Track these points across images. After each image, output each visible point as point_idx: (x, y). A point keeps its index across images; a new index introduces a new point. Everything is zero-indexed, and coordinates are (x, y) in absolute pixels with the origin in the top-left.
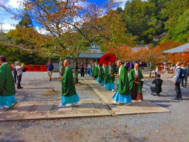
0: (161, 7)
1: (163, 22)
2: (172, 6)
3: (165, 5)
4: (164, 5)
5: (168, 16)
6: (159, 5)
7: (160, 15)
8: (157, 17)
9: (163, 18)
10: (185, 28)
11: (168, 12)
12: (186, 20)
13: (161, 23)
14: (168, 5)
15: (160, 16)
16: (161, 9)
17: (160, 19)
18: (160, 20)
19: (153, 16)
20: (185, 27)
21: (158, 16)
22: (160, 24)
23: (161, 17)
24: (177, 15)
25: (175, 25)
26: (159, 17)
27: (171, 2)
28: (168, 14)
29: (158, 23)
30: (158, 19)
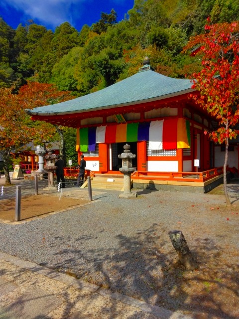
0: (19, 50)
1: (24, 76)
2: (39, 53)
3: (26, 47)
4: (24, 47)
5: (33, 68)
6: (15, 46)
7: (18, 64)
8: (12, 65)
9: (25, 69)
10: (67, 86)
11: (33, 61)
12: (66, 71)
13: (21, 78)
14: (32, 48)
15: (19, 66)
16: (20, 52)
17: (19, 70)
18: (19, 72)
19: (5, 61)
20: (66, 84)
21: (14, 64)
22: (18, 79)
23: (21, 67)
24: (49, 64)
25: (47, 80)
26: (16, 67)
27: (37, 45)
28: (32, 64)
29: (15, 77)
30: (15, 69)
